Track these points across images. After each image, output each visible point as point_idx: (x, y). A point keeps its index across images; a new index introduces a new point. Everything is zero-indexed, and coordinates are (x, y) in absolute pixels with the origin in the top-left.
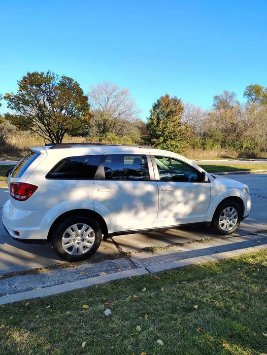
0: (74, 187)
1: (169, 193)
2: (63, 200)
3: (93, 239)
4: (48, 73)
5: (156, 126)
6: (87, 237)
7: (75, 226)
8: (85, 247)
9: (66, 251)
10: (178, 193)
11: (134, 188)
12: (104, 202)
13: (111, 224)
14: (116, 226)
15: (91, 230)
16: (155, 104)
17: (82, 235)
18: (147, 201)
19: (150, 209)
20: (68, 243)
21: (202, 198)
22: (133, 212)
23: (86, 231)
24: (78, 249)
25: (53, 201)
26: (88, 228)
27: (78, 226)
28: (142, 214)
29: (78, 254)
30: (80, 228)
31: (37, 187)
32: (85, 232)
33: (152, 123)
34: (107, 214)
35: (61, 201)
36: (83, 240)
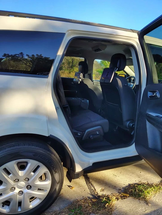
3: (48, 184)
7: (12, 165)
8: (32, 198)
15: (43, 170)
17: (27, 179)
23: (34, 171)
26: (38, 167)
27: (18, 164)
30: (22, 167)
32: (32, 173)
36: (29, 187)
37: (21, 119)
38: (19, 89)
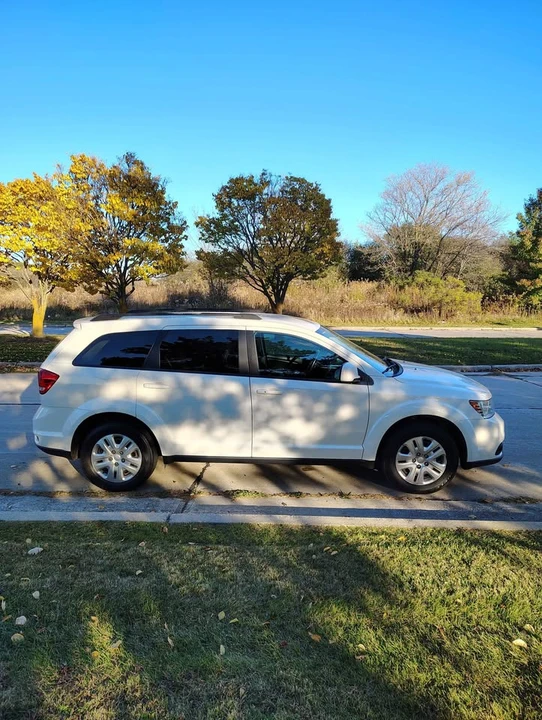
0: (108, 379)
1: (271, 399)
2: (92, 398)
3: (138, 461)
4: (263, 174)
5: (532, 249)
6: (130, 456)
7: (111, 438)
8: (126, 472)
9: (99, 473)
10: (291, 400)
11: (205, 385)
12: (153, 405)
13: (165, 442)
14: (174, 445)
15: (135, 446)
16: (531, 200)
17: (122, 453)
18: (228, 410)
19: (235, 426)
20: (101, 461)
21: (346, 412)
22: (203, 426)
23: (127, 446)
24: (115, 473)
25: (78, 397)
26: (130, 443)
27: (115, 438)
28: (220, 432)
29: (115, 481)
30: (118, 441)
31: (58, 376)
32: (126, 448)
33: (522, 245)
34: (157, 423)
35: (88, 398)
36: (123, 461)
37: (117, 402)
38: (115, 379)
